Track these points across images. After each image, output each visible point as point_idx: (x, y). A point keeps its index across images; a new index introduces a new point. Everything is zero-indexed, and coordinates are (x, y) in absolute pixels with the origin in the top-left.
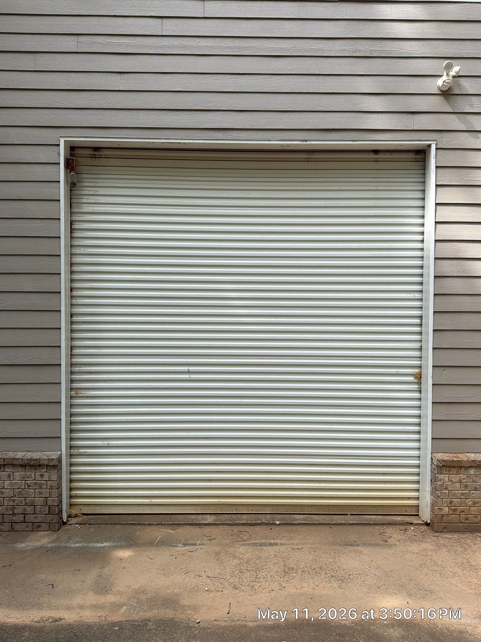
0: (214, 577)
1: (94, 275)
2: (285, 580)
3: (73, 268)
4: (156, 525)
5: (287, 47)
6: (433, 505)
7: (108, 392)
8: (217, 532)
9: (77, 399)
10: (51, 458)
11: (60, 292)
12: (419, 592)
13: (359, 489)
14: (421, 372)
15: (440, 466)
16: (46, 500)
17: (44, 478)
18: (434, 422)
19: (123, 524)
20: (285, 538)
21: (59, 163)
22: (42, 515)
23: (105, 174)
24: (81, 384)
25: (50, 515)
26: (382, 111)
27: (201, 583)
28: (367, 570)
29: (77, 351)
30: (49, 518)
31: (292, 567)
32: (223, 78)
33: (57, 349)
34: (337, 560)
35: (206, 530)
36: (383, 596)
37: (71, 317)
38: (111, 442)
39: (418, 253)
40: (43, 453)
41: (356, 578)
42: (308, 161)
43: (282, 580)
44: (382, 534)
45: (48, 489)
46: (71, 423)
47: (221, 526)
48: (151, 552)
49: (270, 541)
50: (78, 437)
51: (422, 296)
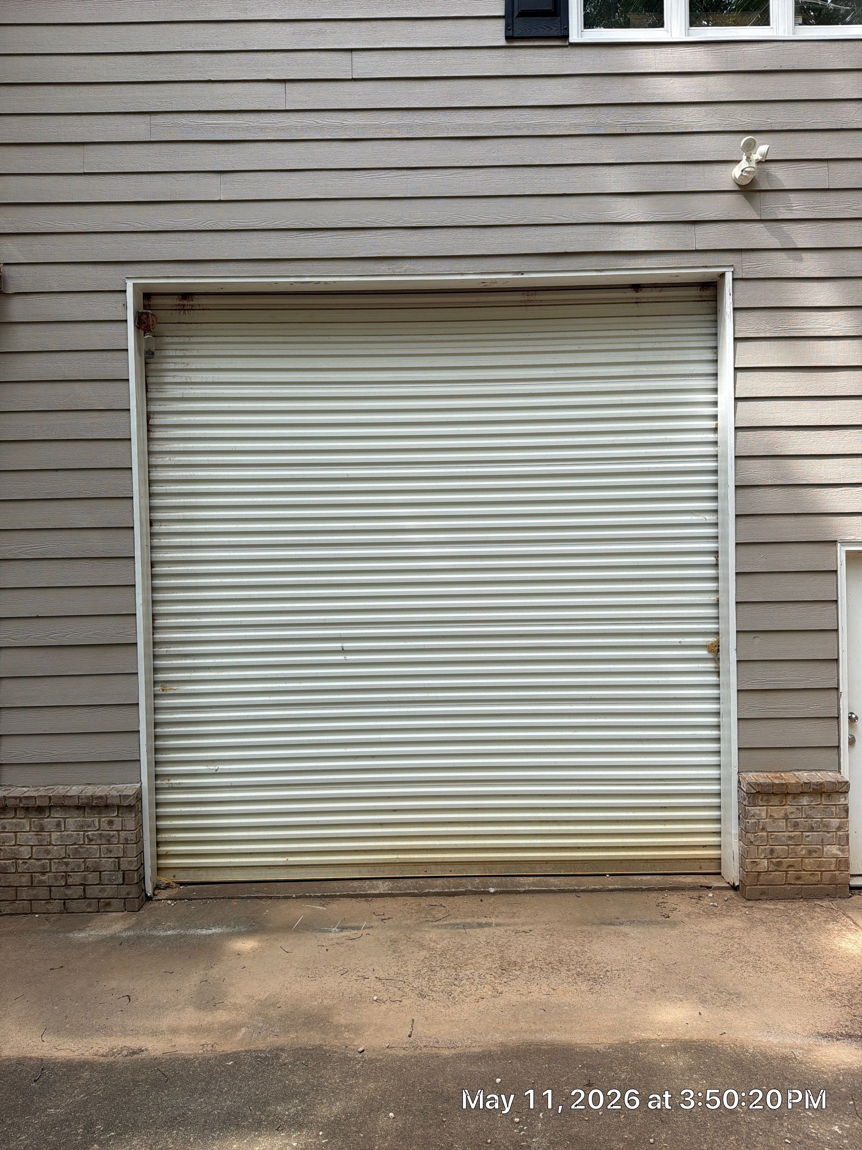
0: (387, 980)
1: (187, 499)
2: (503, 982)
3: (153, 488)
4: (296, 898)
5: (488, 123)
6: (743, 857)
7: (214, 687)
8: (394, 907)
9: (165, 698)
10: (124, 794)
11: (133, 528)
12: (719, 997)
13: (622, 834)
14: (719, 642)
15: (752, 793)
16: (119, 861)
17: (114, 827)
18: (740, 722)
19: (243, 898)
20: (503, 914)
21: (126, 321)
22: (113, 886)
23: (200, 336)
24: (171, 675)
25: (125, 886)
26: (643, 220)
27: (367, 989)
28: (635, 963)
29: (162, 621)
30: (124, 890)
31: (513, 960)
32: (385, 176)
33: (130, 619)
34: (587, 948)
35: (377, 904)
36: (659, 1004)
37: (152, 567)
38: (220, 767)
39: (710, 450)
40: (112, 786)
41: (617, 976)
42: (526, 305)
43: (497, 981)
44: (660, 904)
45: (121, 844)
46: (156, 737)
47: (400, 898)
48: (287, 942)
49: (480, 920)
50: (168, 760)
51: (717, 518)
